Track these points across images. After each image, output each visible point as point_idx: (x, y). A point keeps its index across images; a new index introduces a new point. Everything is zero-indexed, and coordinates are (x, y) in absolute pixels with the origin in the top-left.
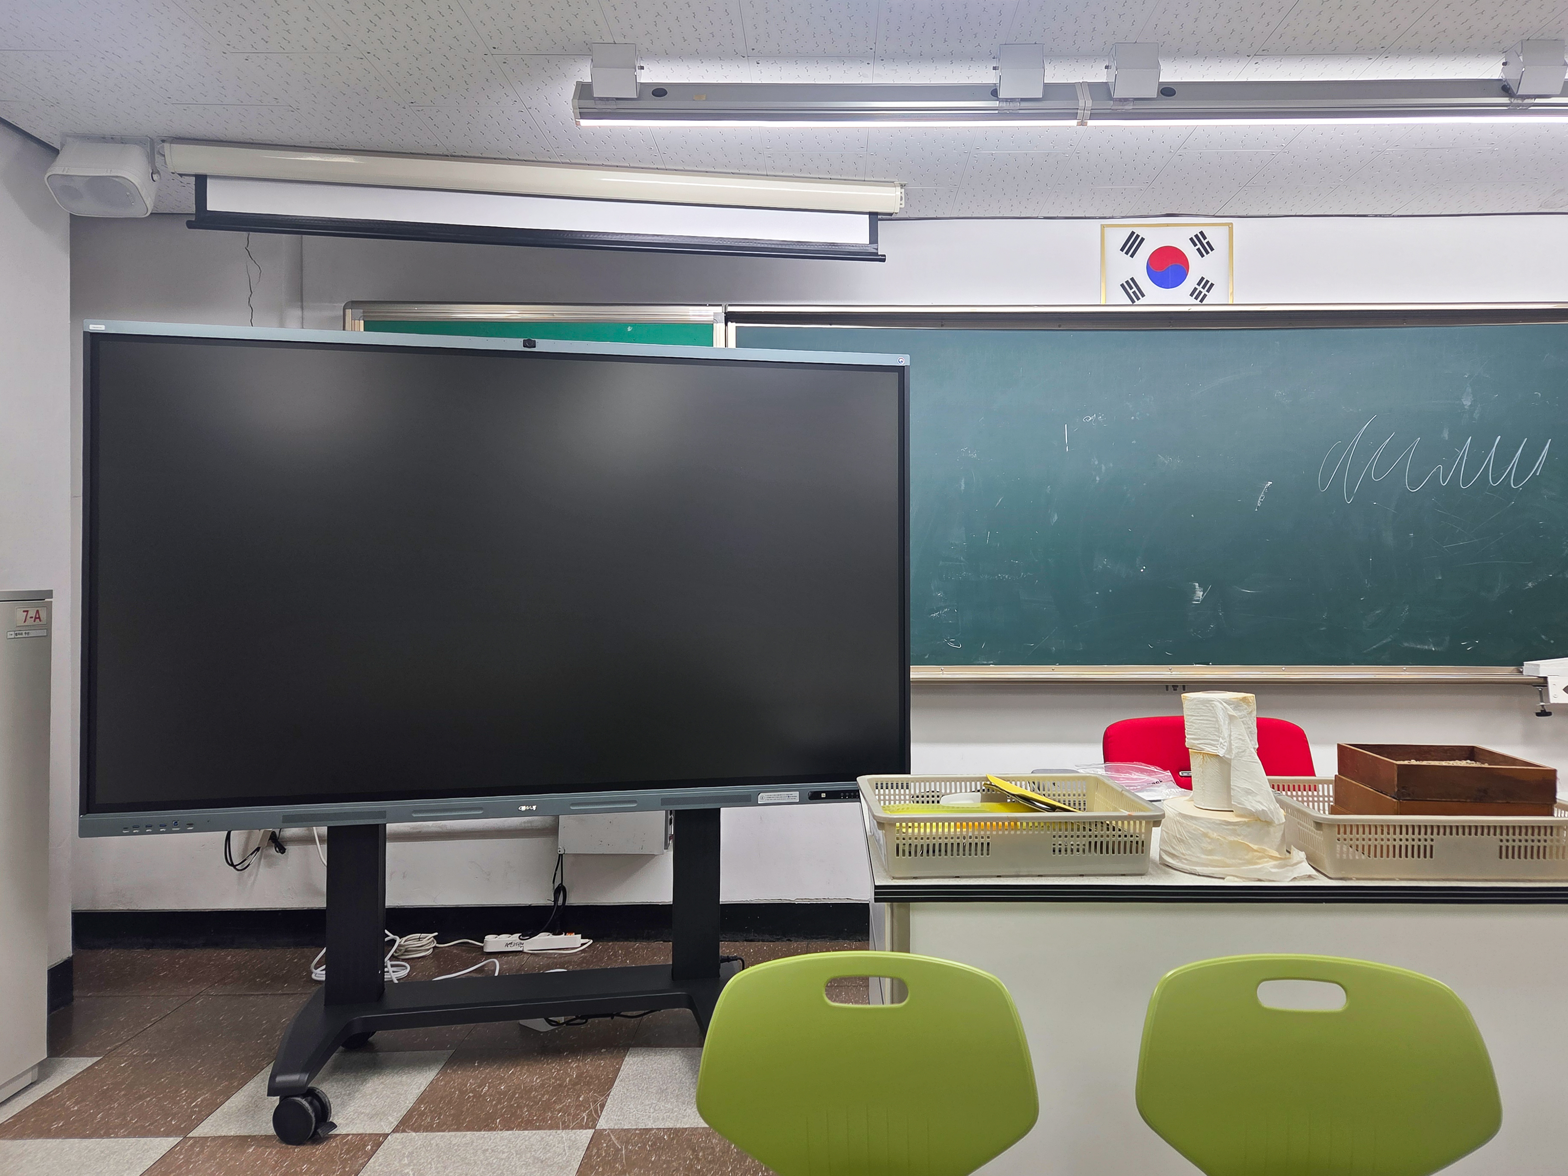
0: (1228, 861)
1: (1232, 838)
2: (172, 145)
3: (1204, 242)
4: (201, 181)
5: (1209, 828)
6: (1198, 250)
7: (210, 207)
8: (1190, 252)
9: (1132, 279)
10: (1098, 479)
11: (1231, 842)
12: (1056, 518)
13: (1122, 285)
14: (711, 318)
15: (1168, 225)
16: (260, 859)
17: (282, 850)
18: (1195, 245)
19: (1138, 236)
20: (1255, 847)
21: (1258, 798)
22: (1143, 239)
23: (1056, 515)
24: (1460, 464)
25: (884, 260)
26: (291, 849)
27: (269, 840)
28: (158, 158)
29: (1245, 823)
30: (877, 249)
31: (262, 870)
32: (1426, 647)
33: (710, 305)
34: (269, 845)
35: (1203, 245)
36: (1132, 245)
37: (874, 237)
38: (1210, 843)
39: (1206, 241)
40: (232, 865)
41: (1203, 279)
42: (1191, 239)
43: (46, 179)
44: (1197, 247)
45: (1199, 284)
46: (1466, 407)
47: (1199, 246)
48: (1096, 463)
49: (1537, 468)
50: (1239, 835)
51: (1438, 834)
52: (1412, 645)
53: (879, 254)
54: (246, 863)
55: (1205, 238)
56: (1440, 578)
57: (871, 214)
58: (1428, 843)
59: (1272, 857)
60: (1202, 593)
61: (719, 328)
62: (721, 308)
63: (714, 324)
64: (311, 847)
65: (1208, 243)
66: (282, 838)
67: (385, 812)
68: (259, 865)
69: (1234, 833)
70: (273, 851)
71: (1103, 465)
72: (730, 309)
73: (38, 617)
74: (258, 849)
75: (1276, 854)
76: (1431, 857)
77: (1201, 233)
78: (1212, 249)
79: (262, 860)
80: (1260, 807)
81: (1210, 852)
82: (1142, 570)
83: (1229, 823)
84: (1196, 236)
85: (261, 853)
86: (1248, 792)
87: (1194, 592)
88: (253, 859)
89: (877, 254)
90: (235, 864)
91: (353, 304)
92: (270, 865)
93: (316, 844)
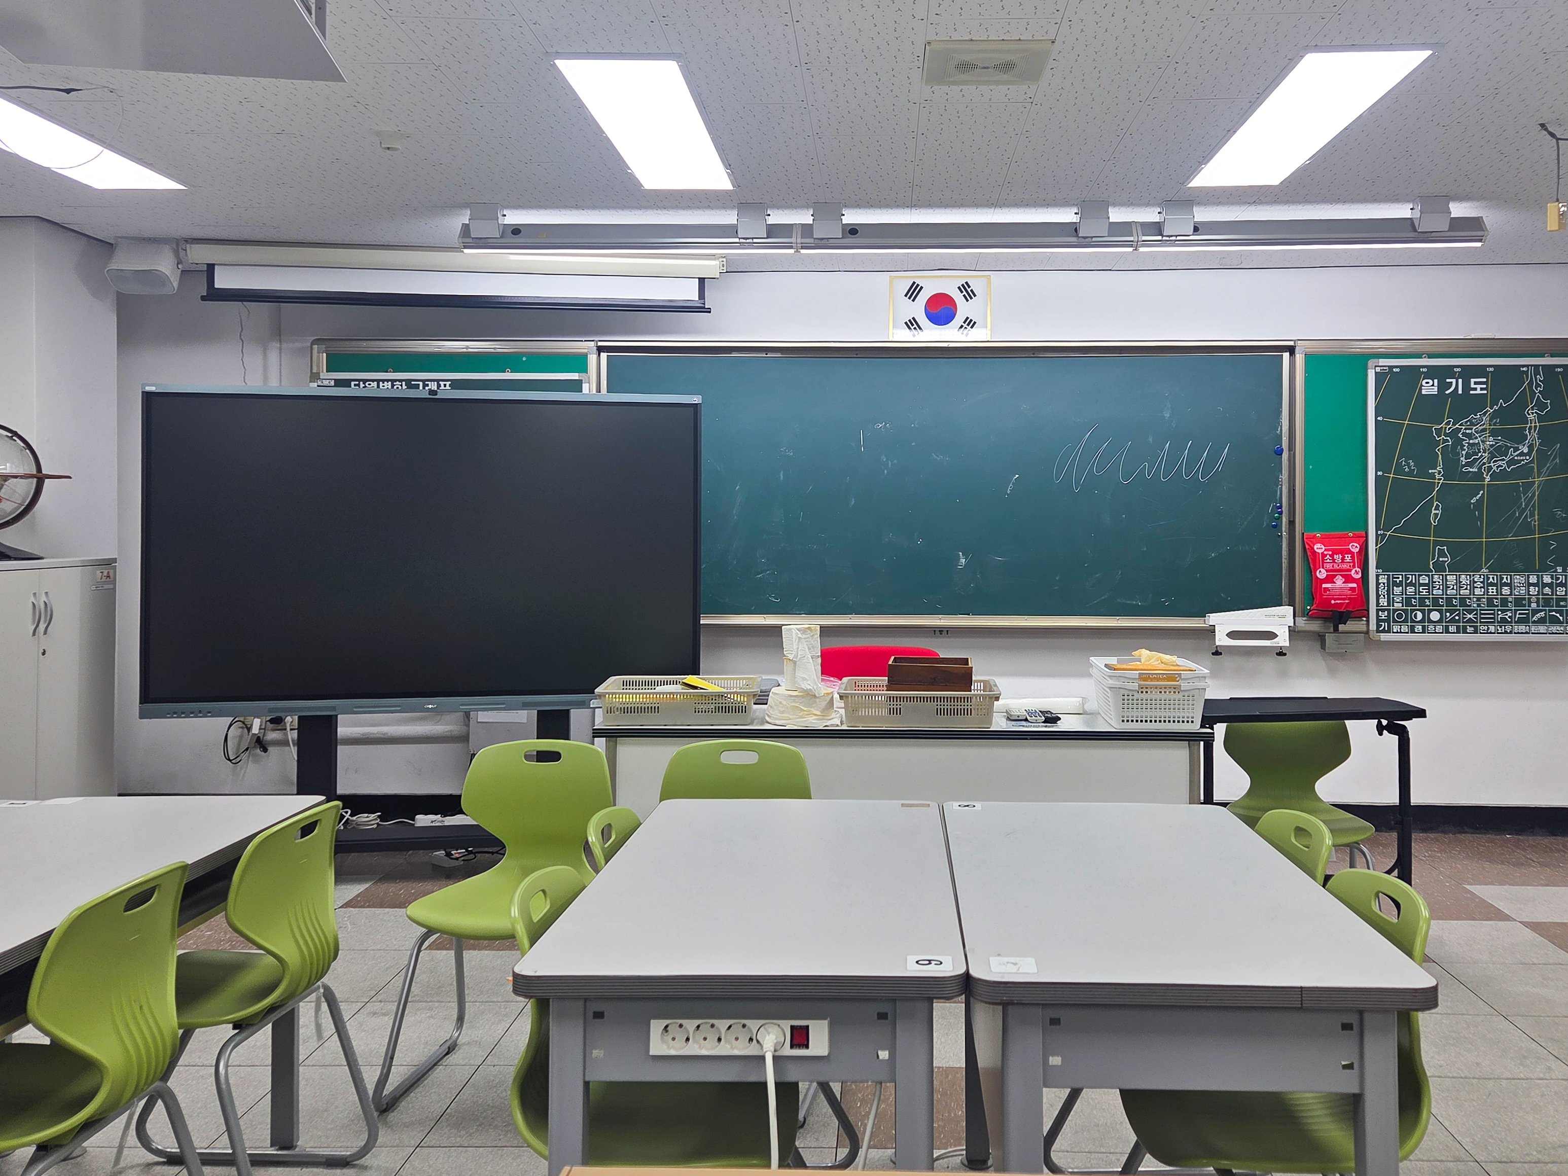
0: (790, 717)
1: (794, 704)
2: (192, 245)
3: (969, 290)
4: (211, 268)
5: (782, 699)
6: (964, 296)
7: (217, 285)
8: (958, 297)
9: (914, 318)
10: (886, 472)
11: (791, 706)
12: (853, 502)
13: (906, 323)
14: (586, 351)
15: (941, 277)
16: (249, 757)
17: (265, 750)
18: (962, 292)
19: (918, 285)
20: (805, 709)
21: (809, 682)
22: (922, 288)
23: (853, 500)
24: (1161, 462)
25: (710, 312)
26: (270, 749)
27: (256, 742)
28: (182, 253)
29: (800, 696)
30: (704, 304)
31: (250, 765)
32: (1134, 603)
33: (585, 341)
34: (255, 747)
35: (968, 292)
36: (913, 291)
37: (702, 295)
38: (782, 707)
39: (970, 289)
40: (229, 760)
41: (967, 318)
42: (959, 288)
43: (106, 272)
44: (963, 294)
45: (964, 322)
46: (1166, 418)
47: (965, 293)
48: (885, 460)
49: (1219, 466)
50: (797, 702)
51: (904, 701)
52: (1124, 601)
53: (706, 307)
54: (238, 759)
55: (969, 287)
56: (1145, 549)
57: (699, 278)
58: (898, 707)
59: (816, 715)
60: (964, 560)
61: (592, 359)
62: (593, 343)
63: (589, 356)
64: (287, 748)
65: (972, 291)
66: (266, 741)
67: (335, 707)
68: (248, 763)
69: (794, 701)
70: (258, 751)
71: (890, 462)
72: (600, 344)
73: (108, 577)
74: (247, 749)
75: (819, 713)
76: (900, 714)
77: (967, 283)
78: (975, 295)
79: (251, 757)
80: (809, 687)
81: (783, 712)
82: (919, 543)
83: (792, 696)
84: (963, 285)
85: (250, 752)
86: (804, 679)
87: (959, 559)
88: (244, 757)
89: (704, 308)
90: (231, 759)
91: (317, 341)
92: (257, 761)
93: (290, 746)
